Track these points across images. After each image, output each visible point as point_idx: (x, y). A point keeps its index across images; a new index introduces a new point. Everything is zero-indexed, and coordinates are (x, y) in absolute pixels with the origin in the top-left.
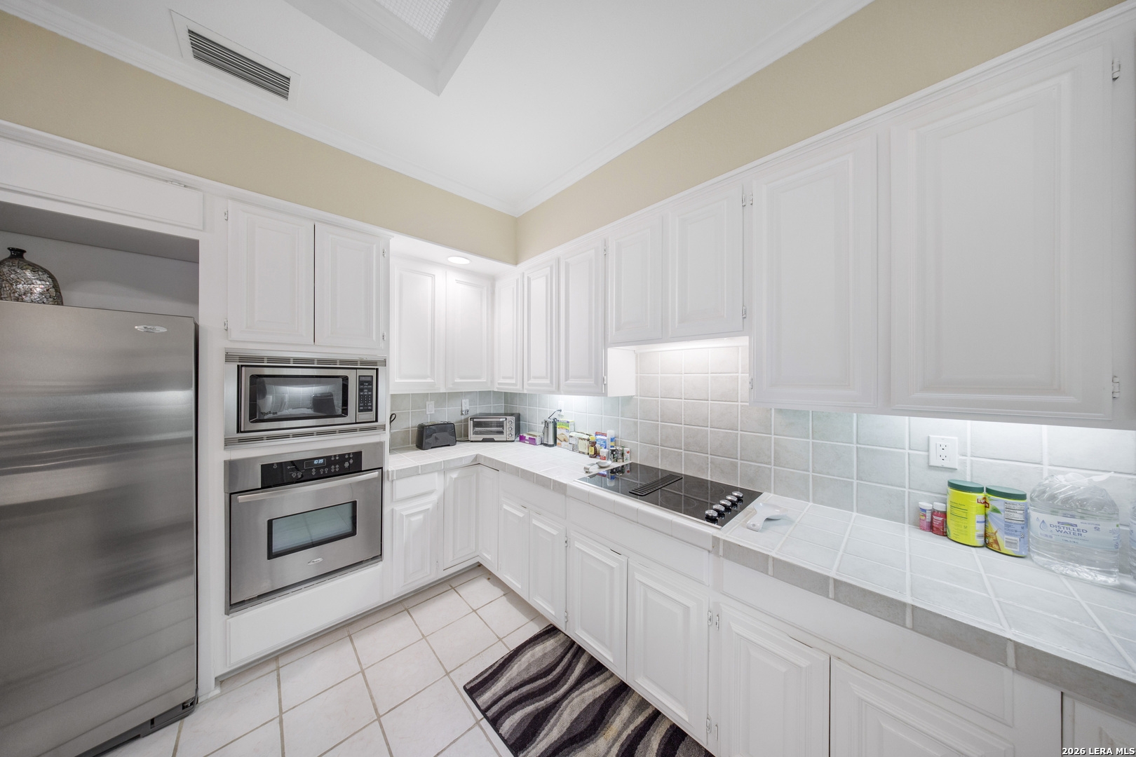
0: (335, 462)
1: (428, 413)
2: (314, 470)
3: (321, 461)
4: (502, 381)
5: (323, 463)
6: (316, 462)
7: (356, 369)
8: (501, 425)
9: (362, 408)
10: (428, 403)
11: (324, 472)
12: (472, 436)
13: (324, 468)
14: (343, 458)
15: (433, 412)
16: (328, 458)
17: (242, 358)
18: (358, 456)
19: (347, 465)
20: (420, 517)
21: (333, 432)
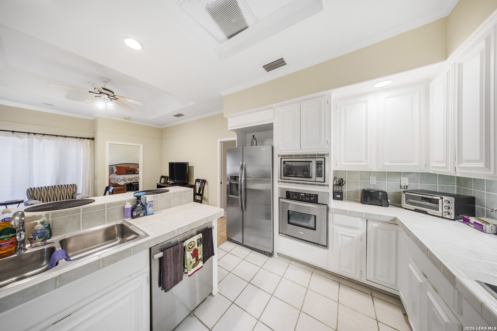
0: (308, 196)
1: (371, 183)
2: (300, 197)
3: (303, 194)
4: (435, 164)
5: (304, 196)
6: (301, 194)
7: (315, 158)
8: (436, 202)
9: (318, 175)
10: (371, 177)
11: (304, 199)
12: (405, 204)
13: (304, 197)
14: (310, 195)
15: (375, 183)
16: (305, 194)
17: (282, 156)
18: (316, 196)
19: (312, 199)
20: (349, 239)
21: (307, 184)
